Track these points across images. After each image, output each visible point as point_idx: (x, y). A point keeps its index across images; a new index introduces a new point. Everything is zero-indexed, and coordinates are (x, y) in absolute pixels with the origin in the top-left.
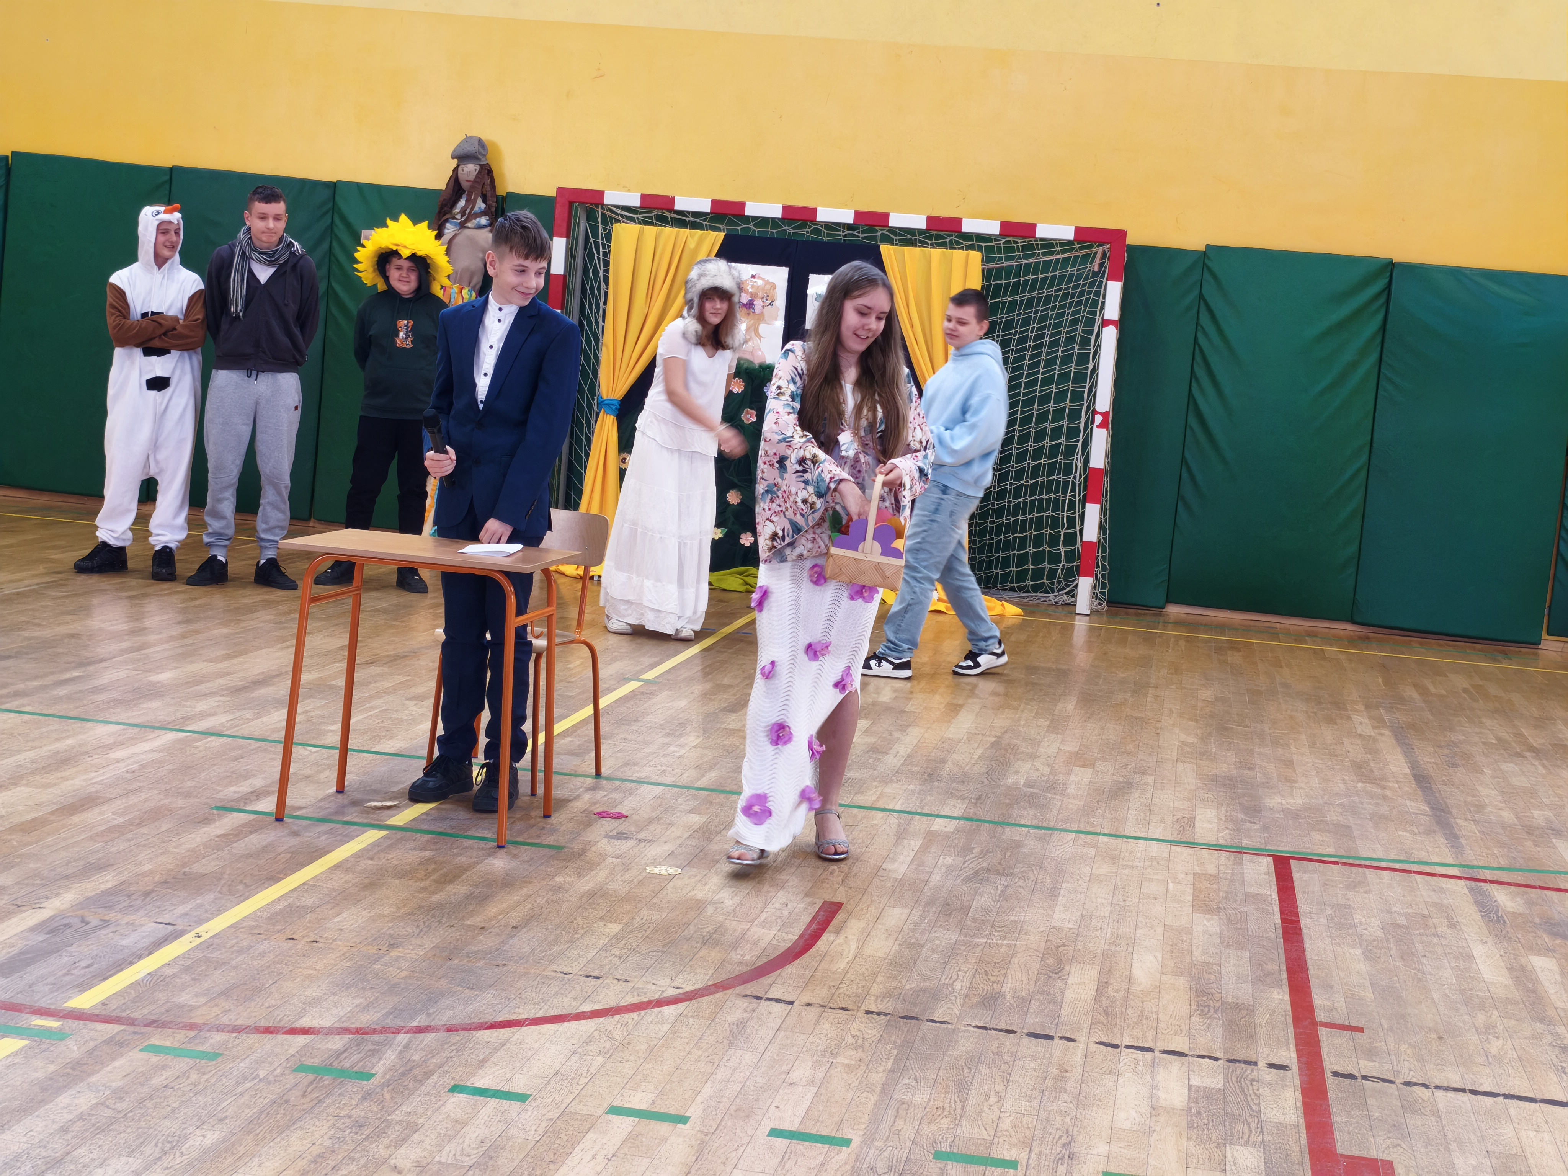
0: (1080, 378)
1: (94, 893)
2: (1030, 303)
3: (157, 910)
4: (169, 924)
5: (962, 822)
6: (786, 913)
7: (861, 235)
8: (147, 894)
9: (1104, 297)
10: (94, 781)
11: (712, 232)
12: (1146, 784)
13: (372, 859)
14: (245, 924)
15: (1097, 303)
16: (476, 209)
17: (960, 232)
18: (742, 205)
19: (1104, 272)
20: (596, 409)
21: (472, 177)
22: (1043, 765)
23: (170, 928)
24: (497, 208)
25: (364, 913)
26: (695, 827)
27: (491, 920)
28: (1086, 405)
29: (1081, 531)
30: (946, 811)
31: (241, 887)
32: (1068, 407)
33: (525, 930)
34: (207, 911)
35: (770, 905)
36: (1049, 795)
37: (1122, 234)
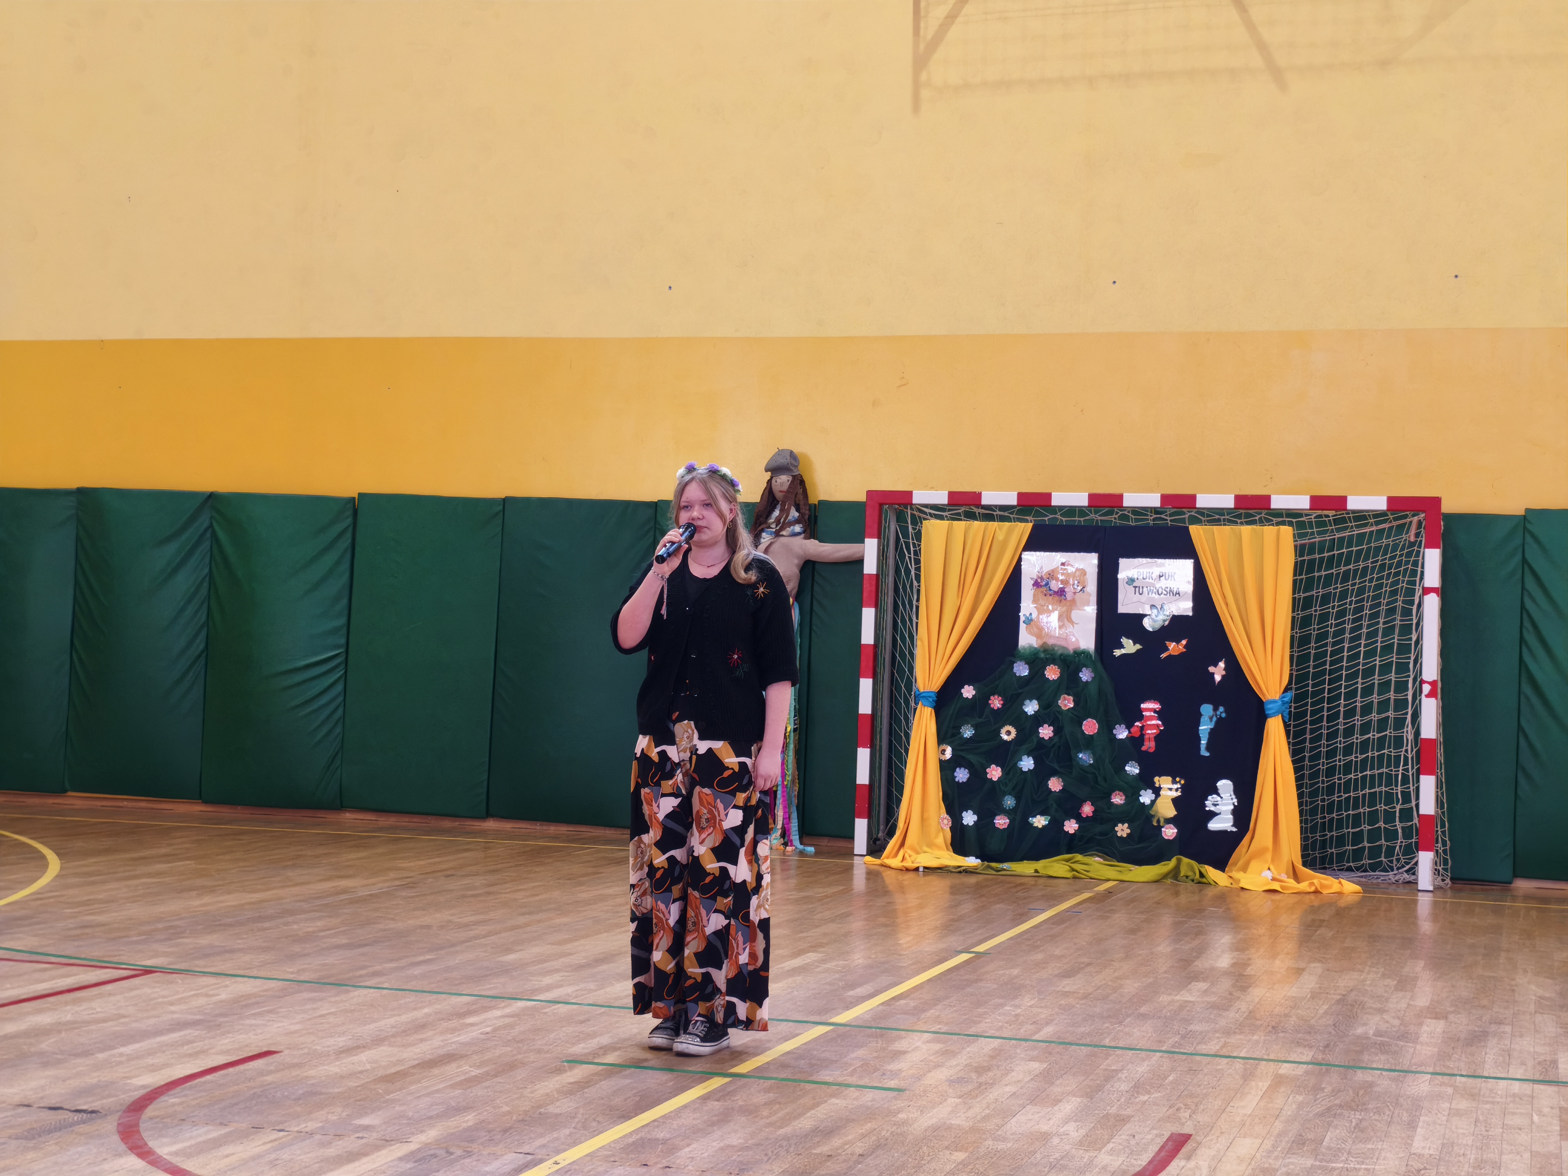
0: (1404, 649)
1: (457, 1130)
2: (1346, 577)
3: (516, 1143)
4: (528, 1154)
5: (1310, 1066)
6: (1133, 1142)
7: (1169, 519)
8: (505, 1131)
9: (1423, 567)
10: (450, 1041)
11: (1019, 524)
12: (1504, 1032)
13: (718, 1100)
14: (600, 1154)
15: (1416, 571)
16: (790, 518)
17: (1269, 509)
18: (1049, 496)
19: (1421, 541)
20: (913, 704)
21: (785, 488)
22: (1394, 1018)
23: (530, 1157)
24: (810, 516)
25: (714, 1144)
26: (1038, 1072)
27: (837, 1149)
28: (1412, 677)
29: (1417, 806)
30: (1293, 1057)
31: (594, 1124)
32: (1393, 679)
33: (871, 1157)
34: (563, 1144)
35: (1116, 1137)
36: (1402, 1043)
37: (1437, 501)
